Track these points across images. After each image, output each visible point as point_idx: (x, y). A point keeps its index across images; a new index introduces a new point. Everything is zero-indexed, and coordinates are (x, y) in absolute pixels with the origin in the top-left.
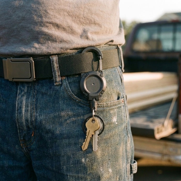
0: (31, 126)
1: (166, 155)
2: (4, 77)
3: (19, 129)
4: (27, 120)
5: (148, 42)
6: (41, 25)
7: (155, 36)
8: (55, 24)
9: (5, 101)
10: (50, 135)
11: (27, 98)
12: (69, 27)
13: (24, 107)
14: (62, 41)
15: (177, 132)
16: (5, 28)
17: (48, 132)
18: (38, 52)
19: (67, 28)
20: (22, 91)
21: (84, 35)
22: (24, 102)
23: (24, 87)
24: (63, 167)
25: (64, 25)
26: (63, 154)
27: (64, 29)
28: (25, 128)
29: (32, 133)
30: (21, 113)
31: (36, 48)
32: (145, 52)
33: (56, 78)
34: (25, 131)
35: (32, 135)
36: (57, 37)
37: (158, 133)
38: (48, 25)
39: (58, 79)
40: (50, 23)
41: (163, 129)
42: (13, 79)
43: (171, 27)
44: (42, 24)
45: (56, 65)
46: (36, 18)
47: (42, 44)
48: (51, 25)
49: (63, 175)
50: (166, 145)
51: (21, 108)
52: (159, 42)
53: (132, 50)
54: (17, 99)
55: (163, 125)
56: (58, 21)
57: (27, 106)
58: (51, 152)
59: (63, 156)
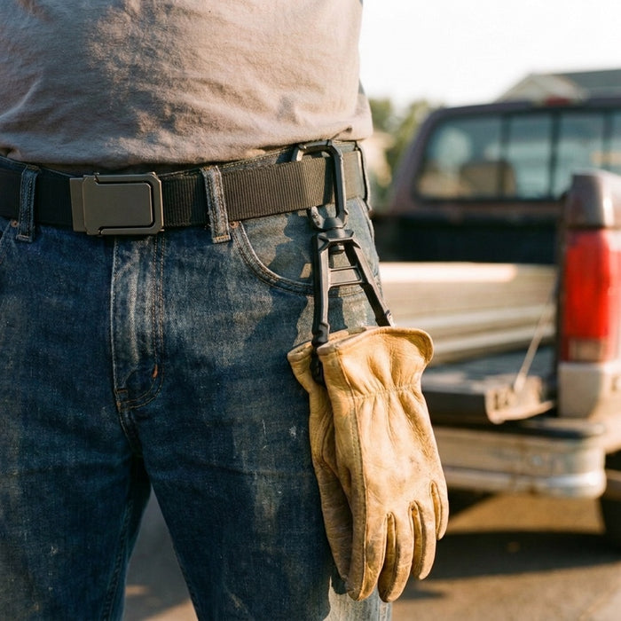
0: (150, 351)
1: (523, 474)
2: (72, 227)
3: (117, 359)
4: (142, 336)
5: (465, 170)
6: (179, 86)
7: (494, 151)
8: (217, 84)
9: (73, 289)
10: (204, 371)
11: (143, 278)
12: (248, 93)
13: (134, 299)
14: (232, 128)
15: (553, 413)
16: (78, 93)
17: (199, 363)
18: (173, 156)
19: (245, 96)
20: (124, 260)
21: (286, 113)
22: (133, 287)
23: (129, 249)
24: (240, 454)
25: (239, 87)
26: (239, 419)
27: (237, 98)
28: (137, 357)
29: (154, 370)
30: (124, 317)
31: (167, 147)
32: (459, 201)
33: (216, 222)
34: (132, 365)
35: (153, 373)
36: (219, 118)
37: (497, 408)
38: (198, 86)
39: (223, 226)
40: (205, 82)
41: (512, 398)
42: (101, 229)
43: (545, 122)
44: (183, 83)
45: (217, 191)
46: (166, 67)
47: (180, 134)
48: (206, 88)
49: (240, 473)
50: (523, 448)
51: (124, 303)
52: (504, 167)
53: (415, 195)
54: (113, 280)
55: (512, 388)
56: (222, 79)
57: (141, 297)
58: (205, 416)
59: (240, 425)
